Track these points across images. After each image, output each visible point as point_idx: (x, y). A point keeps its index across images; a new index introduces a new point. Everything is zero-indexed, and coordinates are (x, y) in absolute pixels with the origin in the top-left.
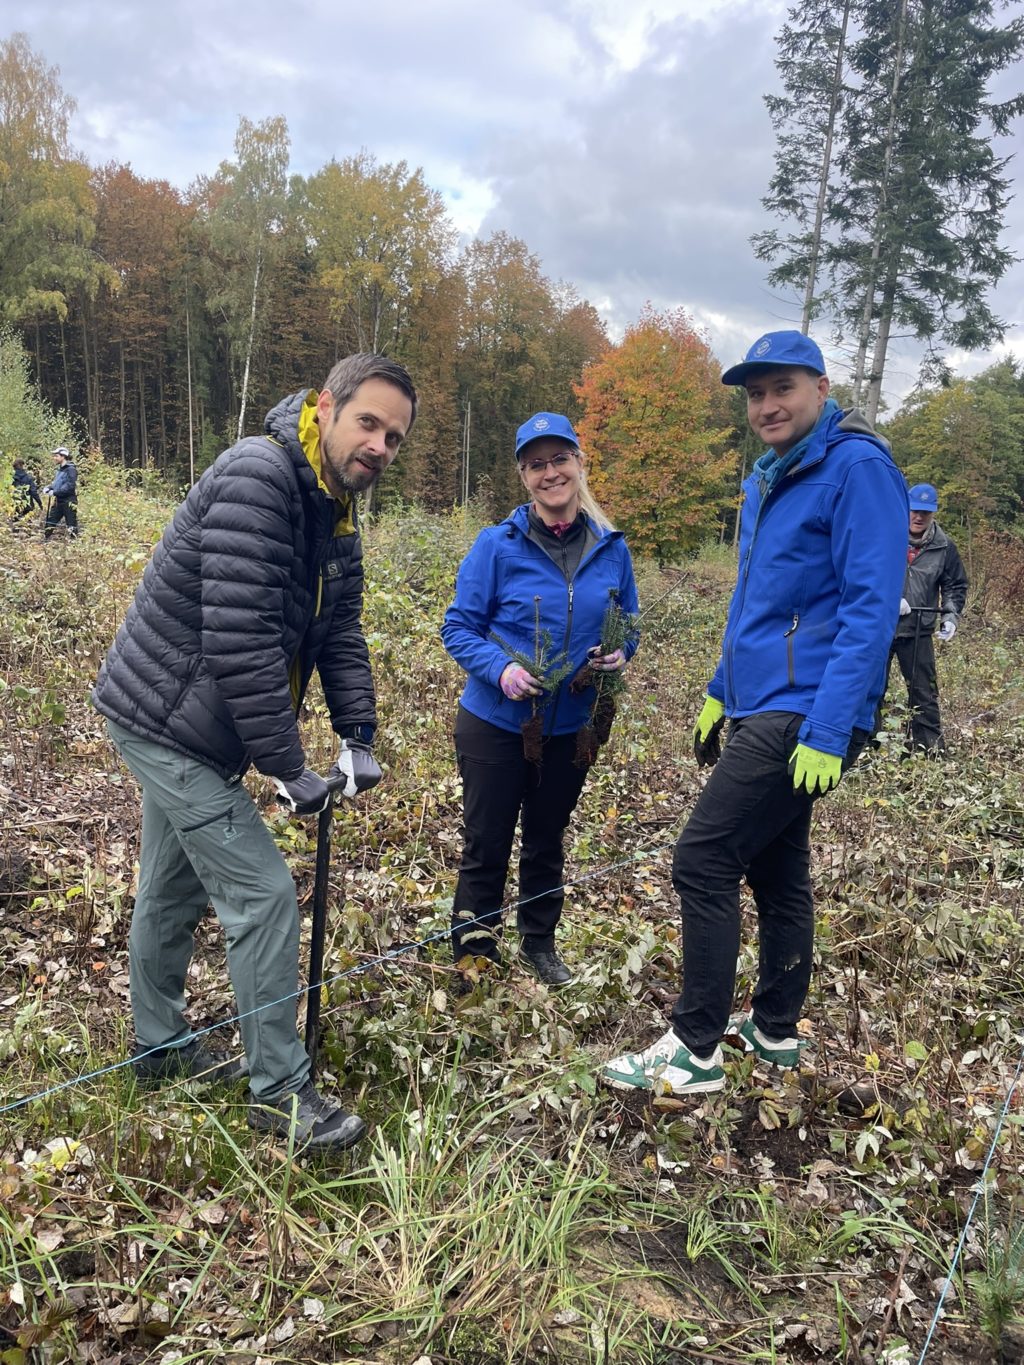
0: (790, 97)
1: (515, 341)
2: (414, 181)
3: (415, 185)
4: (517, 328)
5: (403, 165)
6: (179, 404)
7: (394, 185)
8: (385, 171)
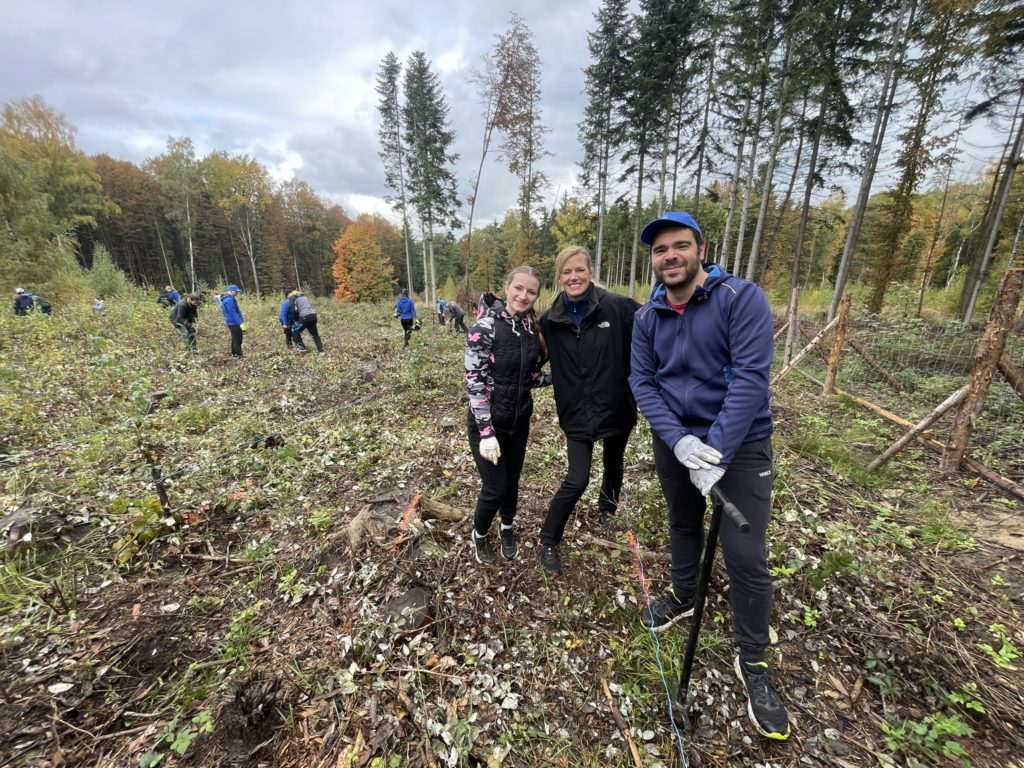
0: (386, 153)
1: (310, 223)
2: (253, 162)
3: (253, 163)
4: (310, 217)
5: (247, 156)
6: (158, 258)
7: (244, 164)
8: (240, 158)
